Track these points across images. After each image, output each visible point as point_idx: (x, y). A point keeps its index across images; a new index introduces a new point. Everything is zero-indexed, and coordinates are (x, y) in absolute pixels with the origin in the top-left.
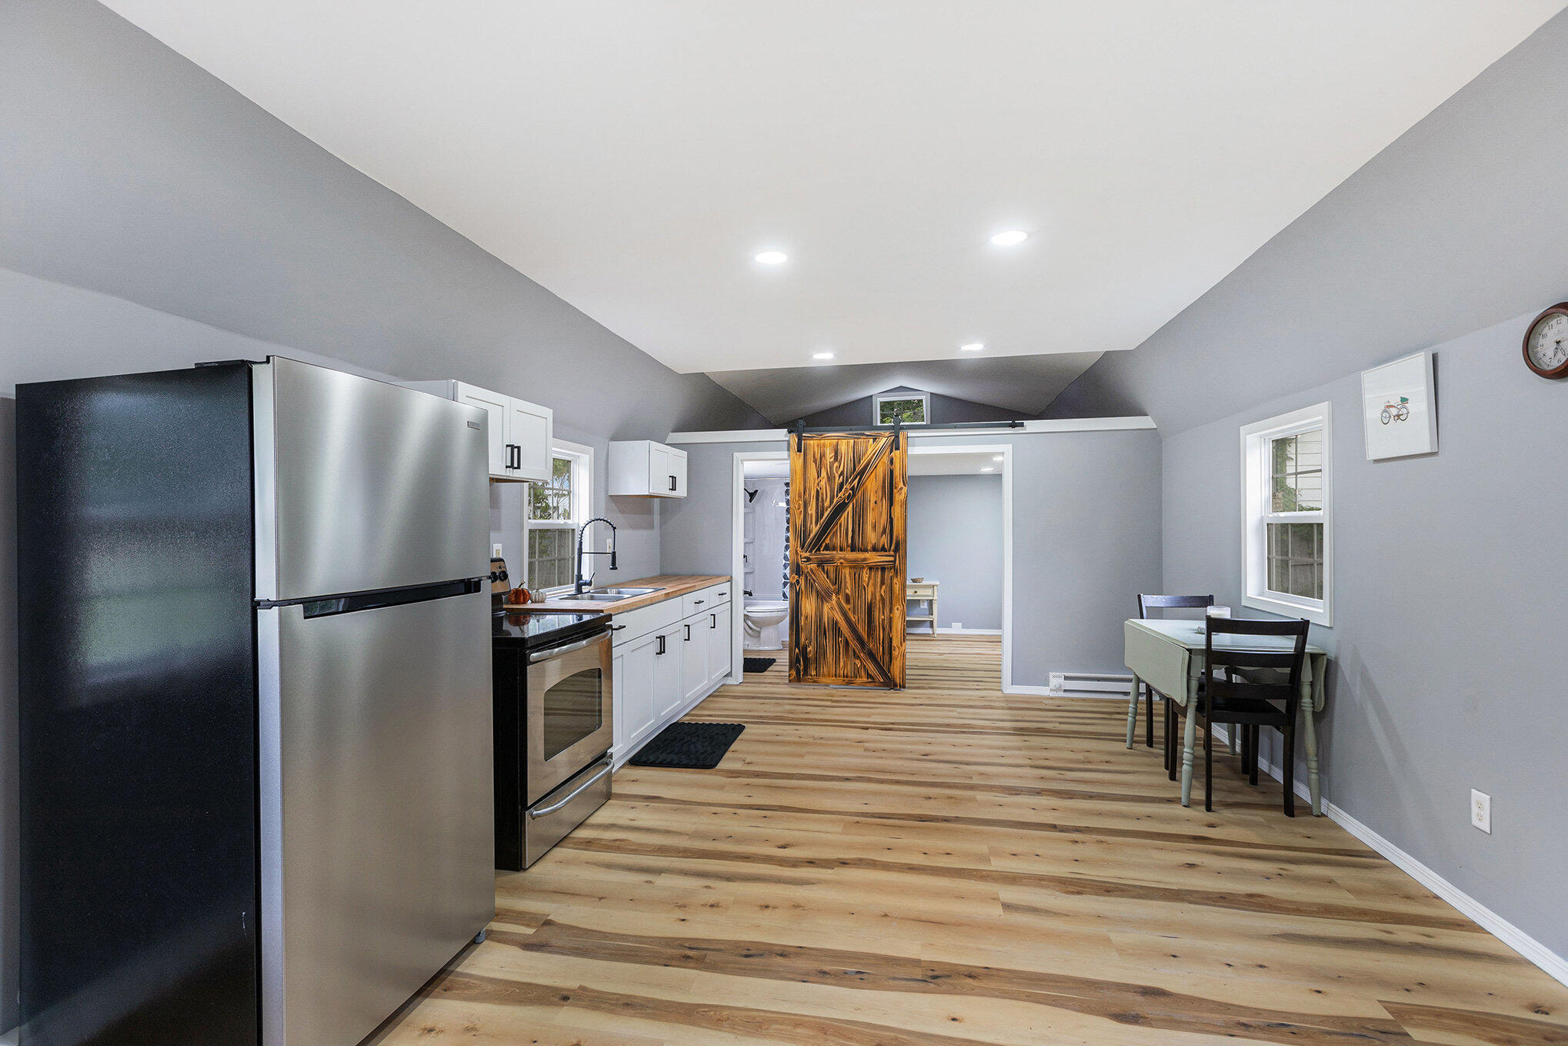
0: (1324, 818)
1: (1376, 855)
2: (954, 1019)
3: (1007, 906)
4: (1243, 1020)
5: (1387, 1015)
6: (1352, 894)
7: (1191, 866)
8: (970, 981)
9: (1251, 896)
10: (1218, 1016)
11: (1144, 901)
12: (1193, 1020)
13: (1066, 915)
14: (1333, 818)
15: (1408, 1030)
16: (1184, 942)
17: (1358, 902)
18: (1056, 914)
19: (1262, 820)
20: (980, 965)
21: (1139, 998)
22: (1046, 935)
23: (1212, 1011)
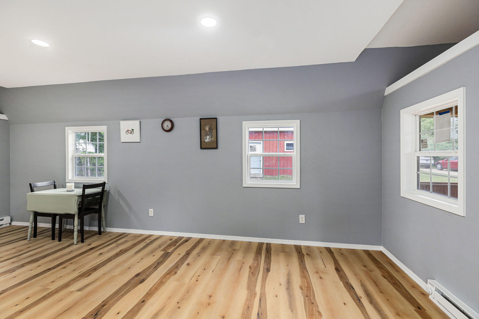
0: (106, 232)
1: (124, 234)
2: (118, 313)
3: (79, 290)
4: (154, 266)
5: (164, 252)
6: (133, 240)
7: (101, 254)
8: (105, 307)
9: (120, 251)
10: (151, 269)
11: (106, 265)
12: (150, 272)
13: (97, 280)
14: (108, 231)
15: (168, 251)
16: (126, 265)
17: (135, 241)
18: (94, 281)
19: (96, 238)
20: (101, 302)
21: (138, 278)
22: (101, 286)
23: (149, 269)
